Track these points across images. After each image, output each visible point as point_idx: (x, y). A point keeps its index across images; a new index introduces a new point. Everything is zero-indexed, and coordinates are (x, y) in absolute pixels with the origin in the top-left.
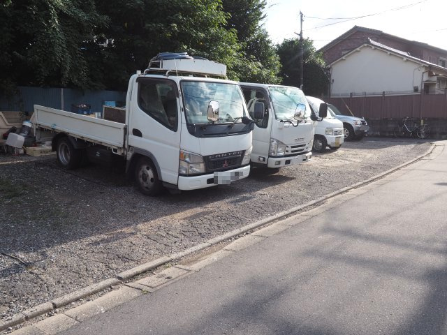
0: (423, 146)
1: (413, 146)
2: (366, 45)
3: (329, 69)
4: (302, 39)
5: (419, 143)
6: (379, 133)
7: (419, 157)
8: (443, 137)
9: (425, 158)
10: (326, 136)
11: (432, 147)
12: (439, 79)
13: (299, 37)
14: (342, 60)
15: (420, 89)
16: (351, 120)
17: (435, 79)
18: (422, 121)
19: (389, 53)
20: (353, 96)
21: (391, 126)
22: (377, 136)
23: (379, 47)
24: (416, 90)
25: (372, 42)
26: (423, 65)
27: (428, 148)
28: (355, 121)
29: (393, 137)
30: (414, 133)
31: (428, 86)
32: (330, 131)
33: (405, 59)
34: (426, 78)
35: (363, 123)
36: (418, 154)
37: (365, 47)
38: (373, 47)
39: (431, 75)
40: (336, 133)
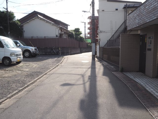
0: (60, 58)
1: (56, 59)
2: (37, 17)
3: (22, 26)
4: (7, 11)
5: (59, 57)
6: (44, 53)
7: (57, 65)
8: (67, 54)
9: (60, 65)
10: (11, 57)
11: (63, 59)
12: (65, 33)
13: (6, 10)
14: (27, 22)
15: (58, 36)
16: (30, 48)
17: (63, 32)
18: (60, 48)
19: (46, 21)
20: (33, 38)
21: (49, 50)
22: (44, 55)
23: (42, 18)
24: (57, 36)
25: (39, 16)
26: (58, 27)
27: (62, 60)
28: (32, 49)
29: (50, 55)
30: (57, 53)
31: (61, 35)
32: (13, 55)
33: (52, 24)
34: (60, 32)
35: (36, 49)
36: (57, 63)
37: (36, 18)
38: (40, 18)
39: (61, 31)
40: (17, 55)
